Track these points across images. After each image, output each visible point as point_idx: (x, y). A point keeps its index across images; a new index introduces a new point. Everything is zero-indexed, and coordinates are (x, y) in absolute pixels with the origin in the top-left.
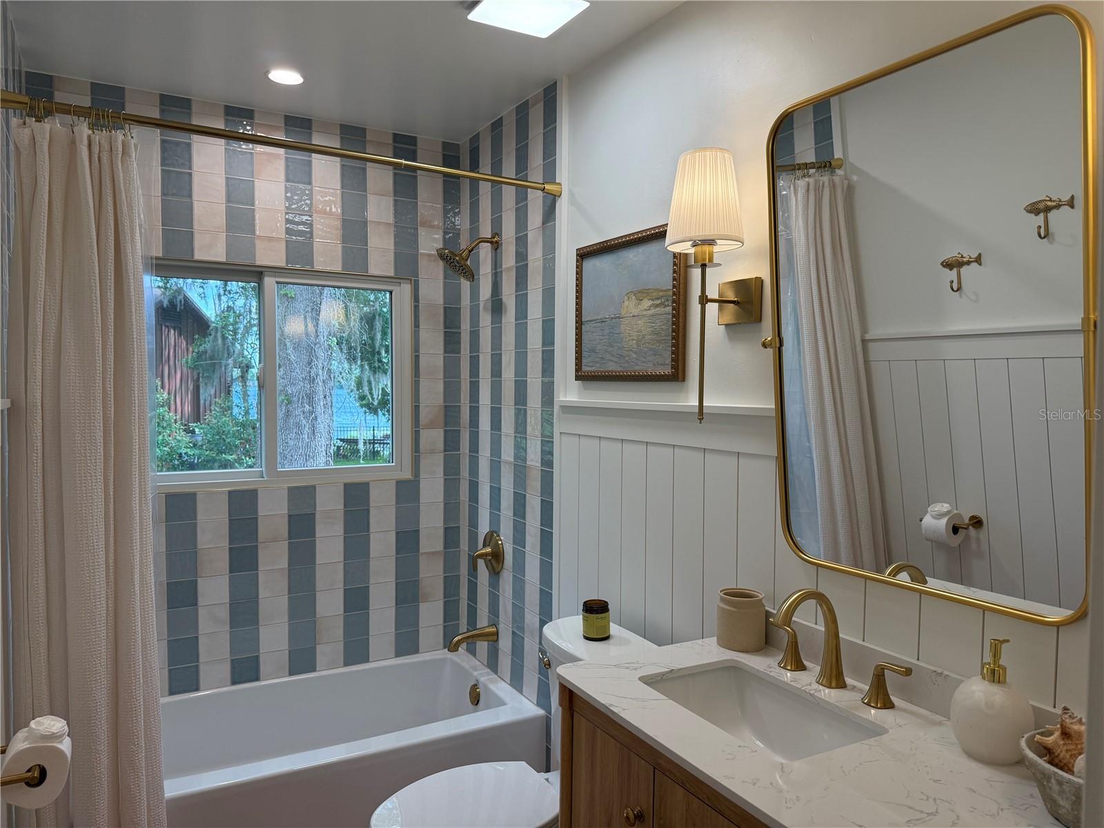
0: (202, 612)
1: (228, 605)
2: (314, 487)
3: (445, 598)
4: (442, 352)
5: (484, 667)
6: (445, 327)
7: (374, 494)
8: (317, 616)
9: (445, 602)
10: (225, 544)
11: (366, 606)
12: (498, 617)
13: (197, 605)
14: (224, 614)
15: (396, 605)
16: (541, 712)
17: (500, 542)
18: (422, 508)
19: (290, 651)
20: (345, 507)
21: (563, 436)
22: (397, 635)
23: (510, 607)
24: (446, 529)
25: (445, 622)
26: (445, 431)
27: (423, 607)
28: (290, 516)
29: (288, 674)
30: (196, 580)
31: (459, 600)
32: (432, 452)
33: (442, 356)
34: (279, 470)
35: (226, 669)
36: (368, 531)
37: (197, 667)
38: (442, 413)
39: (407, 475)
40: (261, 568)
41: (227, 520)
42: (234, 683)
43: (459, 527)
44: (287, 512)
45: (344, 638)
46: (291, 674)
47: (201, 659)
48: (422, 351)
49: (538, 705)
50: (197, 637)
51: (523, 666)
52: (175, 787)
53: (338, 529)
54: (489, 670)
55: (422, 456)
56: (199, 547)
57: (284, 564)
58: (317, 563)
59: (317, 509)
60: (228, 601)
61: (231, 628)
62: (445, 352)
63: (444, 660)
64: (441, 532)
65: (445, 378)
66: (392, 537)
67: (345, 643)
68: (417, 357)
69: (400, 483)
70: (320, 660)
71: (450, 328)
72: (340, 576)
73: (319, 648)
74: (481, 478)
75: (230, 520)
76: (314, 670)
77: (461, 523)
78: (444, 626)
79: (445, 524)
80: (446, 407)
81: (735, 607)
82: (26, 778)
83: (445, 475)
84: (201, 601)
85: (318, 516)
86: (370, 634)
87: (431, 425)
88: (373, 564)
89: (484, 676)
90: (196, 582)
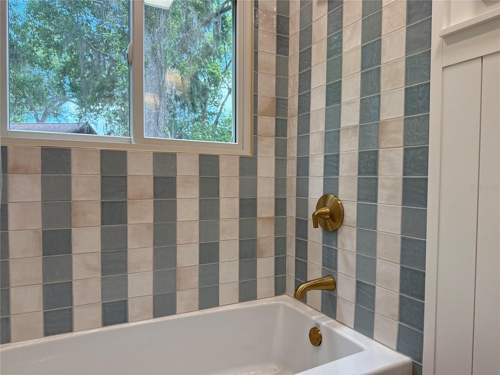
0: (76, 260)
1: (100, 253)
2: (174, 155)
3: (276, 255)
4: (275, 52)
5: (318, 313)
6: (278, 32)
7: (223, 165)
8: (178, 266)
9: (276, 258)
10: (97, 197)
11: (216, 258)
12: (336, 269)
13: (71, 253)
14: (96, 261)
15: (240, 258)
16: (405, 359)
17: (339, 202)
18: (259, 181)
19: (154, 297)
20: (200, 174)
21: (447, 71)
22: (240, 284)
23: (352, 260)
24: (276, 199)
25: (276, 274)
26: (276, 119)
27: (260, 261)
28: (155, 178)
29: (152, 317)
30: (71, 230)
31: (286, 257)
32: (266, 136)
33: (275, 56)
34: (145, 137)
35: (97, 312)
36: (218, 196)
37: (71, 310)
38: (274, 104)
39: (247, 152)
40: (130, 221)
41: (99, 176)
42: (105, 324)
43: (286, 199)
44: (152, 174)
45: (199, 286)
46: (155, 317)
47: (75, 303)
48: (260, 48)
49: (399, 350)
50: (71, 282)
51: (373, 314)
53: (195, 192)
54: (324, 315)
55: (259, 138)
57: (150, 219)
58: (178, 220)
59: (178, 174)
60: (100, 250)
61: (102, 275)
62: (277, 53)
63: (277, 306)
64: (273, 201)
65: (277, 74)
66: (237, 202)
67: (200, 289)
68: (256, 53)
69: (242, 158)
70: (180, 304)
71: (282, 33)
72: (196, 233)
73: (178, 294)
74: (312, 152)
76: (174, 313)
77: (287, 195)
78: (275, 278)
79: (275, 196)
80: (277, 99)
83: (276, 156)
84: (75, 249)
85: (178, 180)
86: (220, 282)
87: (264, 114)
88: (222, 224)
89: (325, 322)
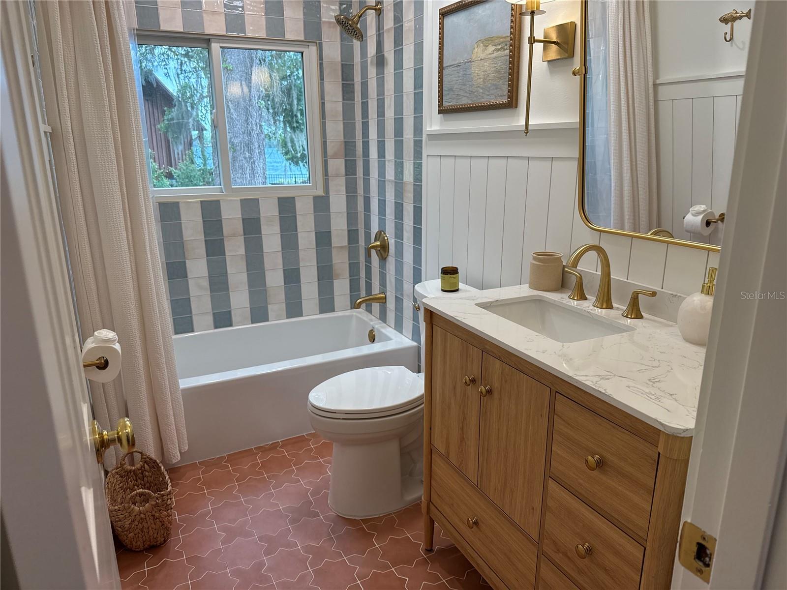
0: (191, 283)
1: (208, 278)
2: (257, 200)
3: (350, 276)
4: (341, 99)
5: (376, 319)
6: (343, 80)
7: (299, 205)
8: (267, 286)
9: (350, 280)
10: (202, 237)
11: (298, 280)
12: (386, 288)
13: (187, 277)
14: (206, 283)
15: (318, 280)
16: (415, 344)
17: (386, 238)
18: (332, 216)
19: (251, 308)
20: (280, 214)
21: (429, 158)
22: (320, 300)
23: (393, 280)
24: (349, 231)
25: (351, 292)
26: (346, 160)
27: (336, 283)
28: (243, 220)
29: (250, 322)
30: (185, 261)
31: (360, 278)
32: (337, 176)
33: (341, 103)
34: (233, 187)
35: (210, 319)
36: (296, 231)
37: (191, 317)
38: (343, 146)
39: (320, 192)
40: (227, 253)
41: (202, 221)
42: (216, 327)
43: (358, 230)
44: (241, 216)
45: (286, 301)
46: (252, 323)
47: (194, 312)
48: (327, 98)
49: (412, 340)
50: (189, 298)
51: (402, 317)
52: (185, 383)
53: (277, 229)
54: (381, 322)
55: (330, 178)
56: (185, 239)
57: (242, 251)
58: (264, 251)
59: (261, 215)
60: (207, 275)
61: (211, 293)
62: (344, 99)
63: (351, 317)
64: (346, 233)
65: (344, 119)
66: (313, 235)
67: (286, 304)
68: (323, 104)
69: (315, 198)
70: (271, 314)
71: (347, 81)
72: (280, 261)
73: (270, 307)
74: (372, 194)
75: (203, 221)
76: (267, 320)
77: (359, 226)
78: (351, 295)
79: (348, 227)
80: (345, 142)
81: (542, 263)
82: (97, 364)
83: (347, 193)
84: (189, 275)
85: (263, 221)
86: (303, 298)
87: (335, 156)
88: (302, 254)
89: (377, 325)
90: (185, 262)
